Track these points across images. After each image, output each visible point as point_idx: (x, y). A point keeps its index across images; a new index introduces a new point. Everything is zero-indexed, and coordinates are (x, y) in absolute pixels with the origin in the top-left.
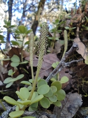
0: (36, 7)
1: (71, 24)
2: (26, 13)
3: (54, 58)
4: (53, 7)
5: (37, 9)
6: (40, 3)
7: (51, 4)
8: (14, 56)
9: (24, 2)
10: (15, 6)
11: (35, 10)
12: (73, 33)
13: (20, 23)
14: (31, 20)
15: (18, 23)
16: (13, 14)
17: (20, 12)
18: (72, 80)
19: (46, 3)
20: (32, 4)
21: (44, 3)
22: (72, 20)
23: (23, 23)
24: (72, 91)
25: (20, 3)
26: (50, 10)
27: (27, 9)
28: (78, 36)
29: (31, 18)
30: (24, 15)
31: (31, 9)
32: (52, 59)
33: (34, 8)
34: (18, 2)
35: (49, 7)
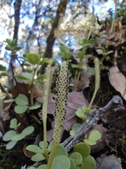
0: (53, 11)
1: (107, 47)
2: (39, 19)
3: (80, 99)
4: (78, 12)
5: (55, 15)
6: (59, 6)
7: (76, 8)
9: (37, 3)
10: (24, 9)
11: (52, 15)
13: (31, 33)
14: (47, 29)
15: (28, 34)
16: (21, 20)
17: (30, 18)
18: (107, 135)
19: (68, 6)
20: (48, 7)
21: (65, 6)
22: (108, 42)
23: (35, 33)
24: (107, 152)
25: (31, 5)
26: (74, 16)
27: (41, 14)
28: (115, 63)
29: (47, 26)
30: (36, 23)
31: (47, 14)
32: (77, 101)
33: (51, 13)
34: (28, 4)
35: (73, 12)
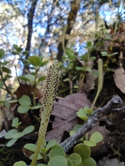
0: (64, 20)
2: (51, 27)
4: (88, 19)
5: (66, 22)
6: (70, 14)
7: (86, 15)
8: (24, 96)
9: (49, 13)
10: (37, 19)
11: (63, 23)
12: (115, 60)
13: (43, 40)
14: (58, 36)
15: (40, 42)
16: (34, 29)
17: (43, 26)
18: (110, 138)
19: (78, 13)
20: (59, 15)
21: (75, 14)
22: (112, 43)
23: (47, 40)
25: (43, 14)
26: (84, 22)
27: (53, 22)
28: (121, 65)
29: (58, 33)
30: (48, 31)
31: (58, 22)
33: (62, 21)
34: (41, 14)
35: (83, 19)
